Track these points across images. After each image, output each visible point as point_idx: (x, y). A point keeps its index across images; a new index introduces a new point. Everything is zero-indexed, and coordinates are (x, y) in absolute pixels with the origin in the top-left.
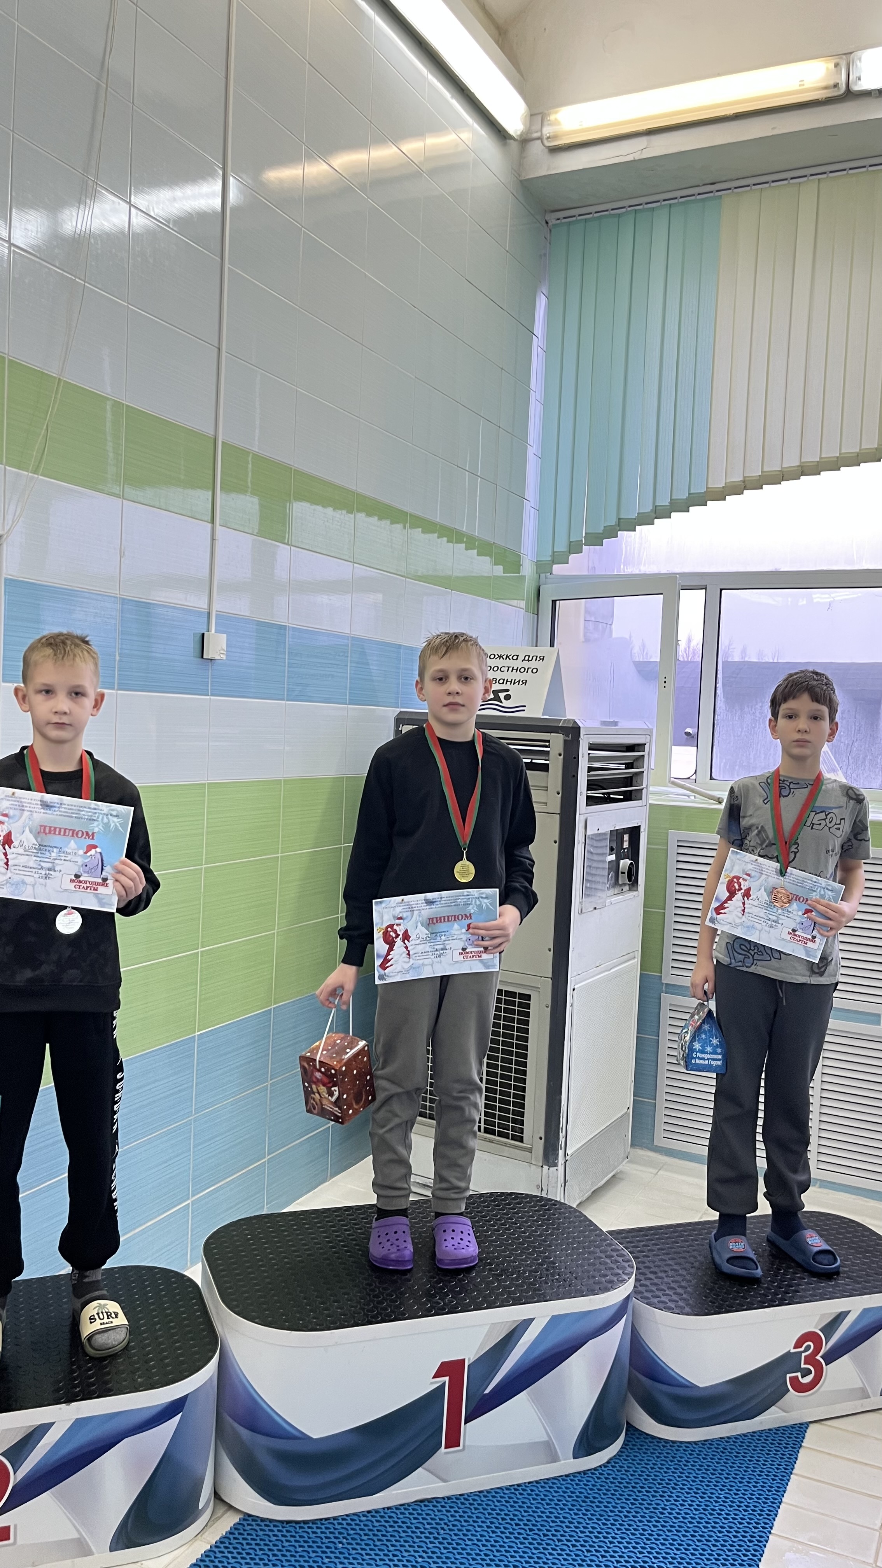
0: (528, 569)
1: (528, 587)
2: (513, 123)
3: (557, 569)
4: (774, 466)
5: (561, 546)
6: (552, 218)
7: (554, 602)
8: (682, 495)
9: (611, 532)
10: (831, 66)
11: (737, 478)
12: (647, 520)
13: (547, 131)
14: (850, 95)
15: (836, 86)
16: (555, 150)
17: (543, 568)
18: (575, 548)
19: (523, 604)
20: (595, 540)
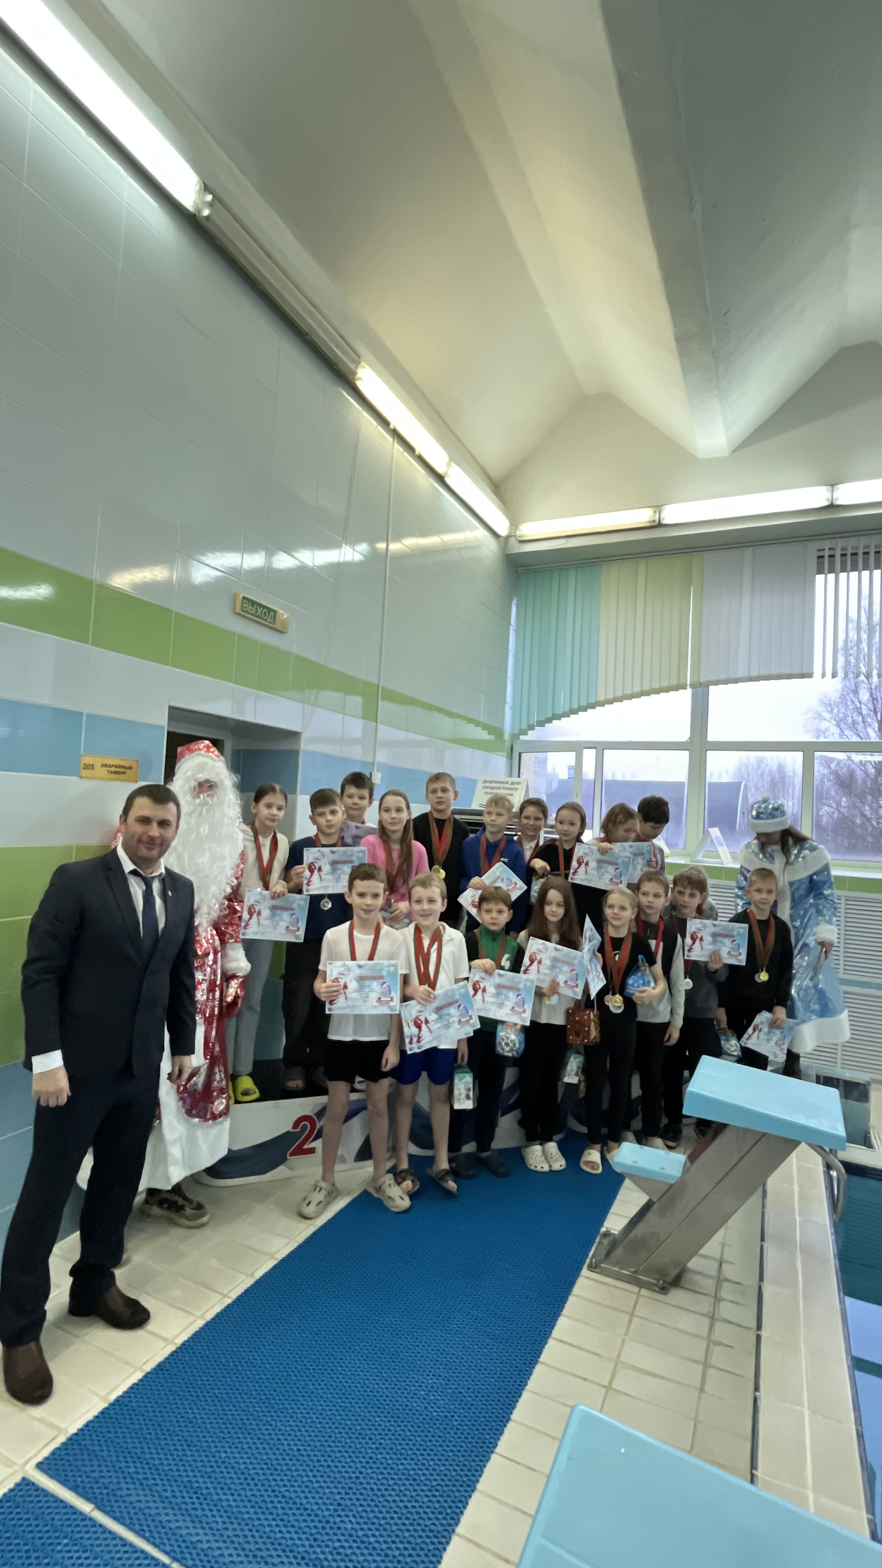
0: (507, 737)
1: (507, 745)
2: (503, 531)
3: (522, 737)
4: (628, 691)
5: (524, 726)
6: (519, 569)
7: (520, 754)
8: (584, 703)
9: (549, 721)
10: (652, 512)
11: (610, 696)
12: (566, 715)
13: (518, 533)
14: (660, 525)
15: (654, 521)
16: (523, 542)
17: (515, 737)
18: (531, 727)
19: (505, 754)
20: (541, 724)
